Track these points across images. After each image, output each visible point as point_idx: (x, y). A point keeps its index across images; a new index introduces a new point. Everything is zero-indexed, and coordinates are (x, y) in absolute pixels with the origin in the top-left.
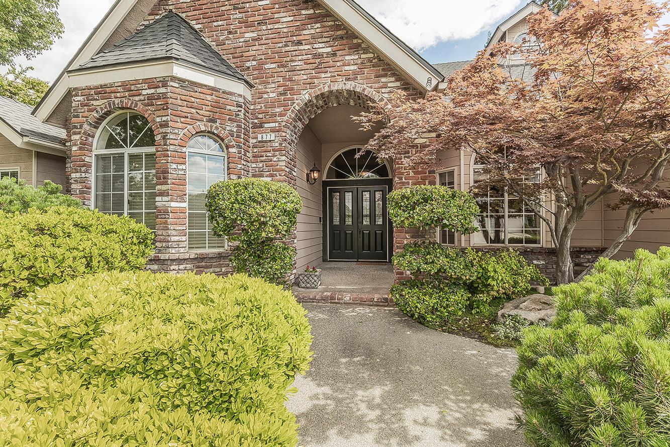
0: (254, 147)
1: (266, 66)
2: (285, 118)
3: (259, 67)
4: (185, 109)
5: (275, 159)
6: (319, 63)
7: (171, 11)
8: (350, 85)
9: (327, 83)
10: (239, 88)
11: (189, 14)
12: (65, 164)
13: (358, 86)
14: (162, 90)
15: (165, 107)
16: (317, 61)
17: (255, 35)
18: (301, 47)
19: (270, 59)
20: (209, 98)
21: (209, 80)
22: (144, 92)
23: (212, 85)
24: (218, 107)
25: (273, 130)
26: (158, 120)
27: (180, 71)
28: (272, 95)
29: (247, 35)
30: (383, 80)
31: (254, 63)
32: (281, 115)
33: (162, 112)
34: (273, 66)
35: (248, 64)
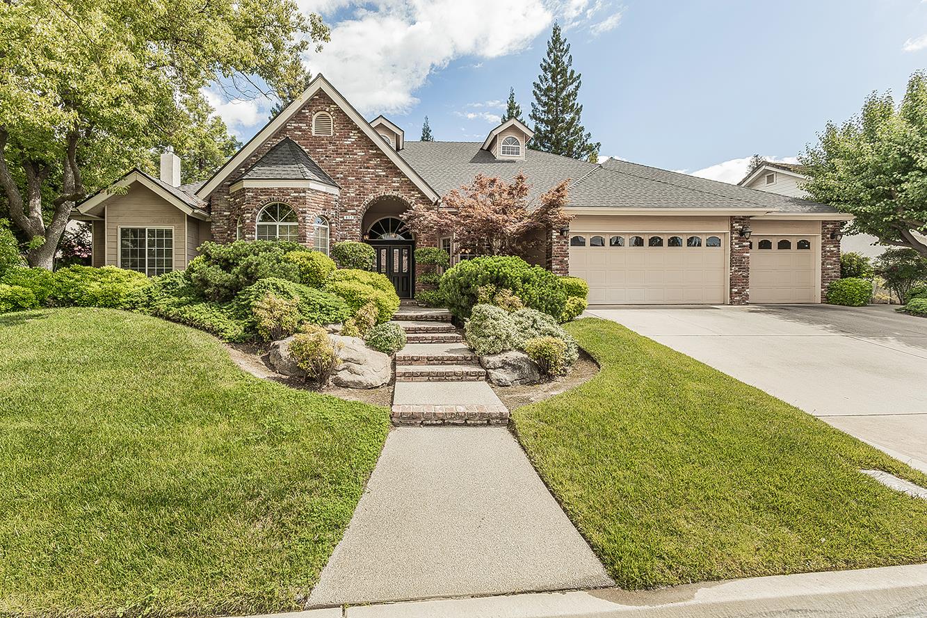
0: (342, 222)
1: (349, 178)
2: (360, 208)
3: (345, 178)
4: (313, 204)
5: (354, 230)
6: (379, 181)
7: (288, 137)
8: (395, 193)
9: (383, 191)
10: (336, 191)
11: (301, 142)
12: (211, 226)
13: (399, 194)
14: (303, 194)
15: (305, 203)
16: (378, 178)
17: (342, 160)
18: (369, 170)
19: (351, 174)
20: (323, 198)
21: (323, 188)
22: (292, 195)
23: (325, 191)
24: (327, 202)
25: (352, 214)
26: (301, 209)
27: (313, 185)
28: (352, 195)
29: (337, 159)
30: (412, 192)
31: (342, 176)
32: (357, 206)
33: (302, 206)
34: (354, 178)
35: (338, 176)
